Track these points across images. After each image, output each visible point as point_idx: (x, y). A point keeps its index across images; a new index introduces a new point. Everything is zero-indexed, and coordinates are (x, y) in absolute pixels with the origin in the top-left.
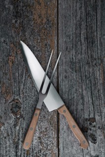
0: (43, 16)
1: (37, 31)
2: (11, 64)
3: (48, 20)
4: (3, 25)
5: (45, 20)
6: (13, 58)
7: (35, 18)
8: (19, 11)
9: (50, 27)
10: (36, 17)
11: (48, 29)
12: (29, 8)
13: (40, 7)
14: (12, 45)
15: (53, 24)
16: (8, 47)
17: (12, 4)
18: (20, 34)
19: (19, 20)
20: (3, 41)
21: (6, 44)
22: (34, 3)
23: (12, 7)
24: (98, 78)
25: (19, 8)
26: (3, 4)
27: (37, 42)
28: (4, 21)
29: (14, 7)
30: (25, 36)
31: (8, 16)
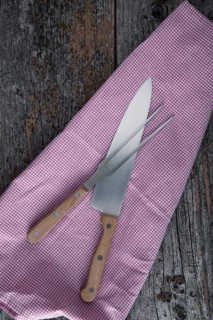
0: (88, 44)
1: (76, 71)
2: (29, 132)
3: (98, 52)
4: (15, 61)
5: (92, 52)
6: (34, 121)
7: (74, 48)
8: (44, 34)
9: (102, 64)
10: (75, 45)
11: (98, 68)
12: (64, 29)
13: (83, 28)
14: (32, 98)
15: (106, 59)
16: (24, 102)
17: (32, 22)
18: (47, 78)
19: (44, 53)
20: (15, 90)
21: (21, 95)
22: (71, 21)
23: (31, 28)
24: (190, 201)
25: (45, 30)
26: (16, 22)
27: (78, 92)
28: (17, 54)
29: (36, 28)
30: (55, 80)
31: (24, 44)
